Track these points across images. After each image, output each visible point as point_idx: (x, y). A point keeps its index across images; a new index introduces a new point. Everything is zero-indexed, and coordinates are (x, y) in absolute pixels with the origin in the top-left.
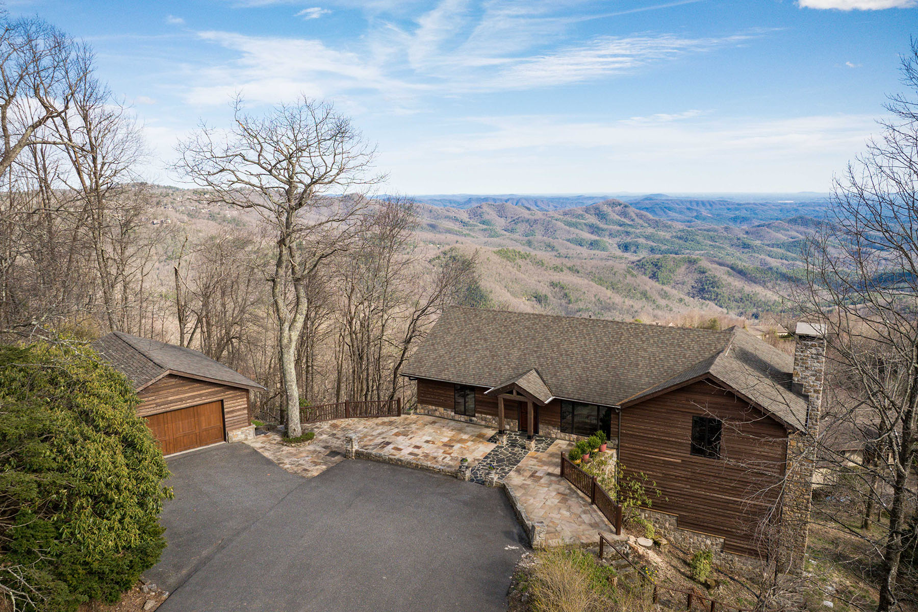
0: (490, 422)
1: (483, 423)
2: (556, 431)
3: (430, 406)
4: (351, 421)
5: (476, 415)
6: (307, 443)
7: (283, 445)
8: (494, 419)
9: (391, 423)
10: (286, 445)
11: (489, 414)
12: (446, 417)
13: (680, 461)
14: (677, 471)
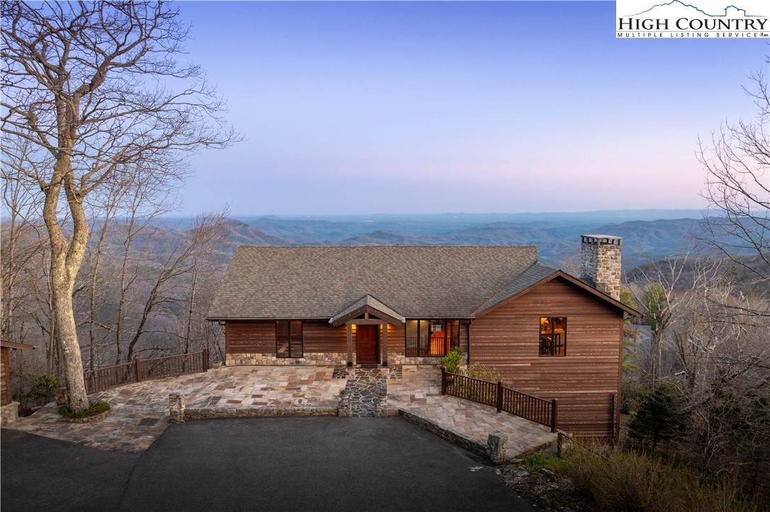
0: (322, 360)
1: (314, 362)
2: (401, 357)
3: (244, 354)
4: (145, 385)
5: (305, 355)
6: (104, 414)
7: (68, 422)
8: (327, 356)
9: (201, 380)
10: (73, 422)
11: (319, 351)
12: (265, 363)
13: (529, 365)
14: (527, 375)
